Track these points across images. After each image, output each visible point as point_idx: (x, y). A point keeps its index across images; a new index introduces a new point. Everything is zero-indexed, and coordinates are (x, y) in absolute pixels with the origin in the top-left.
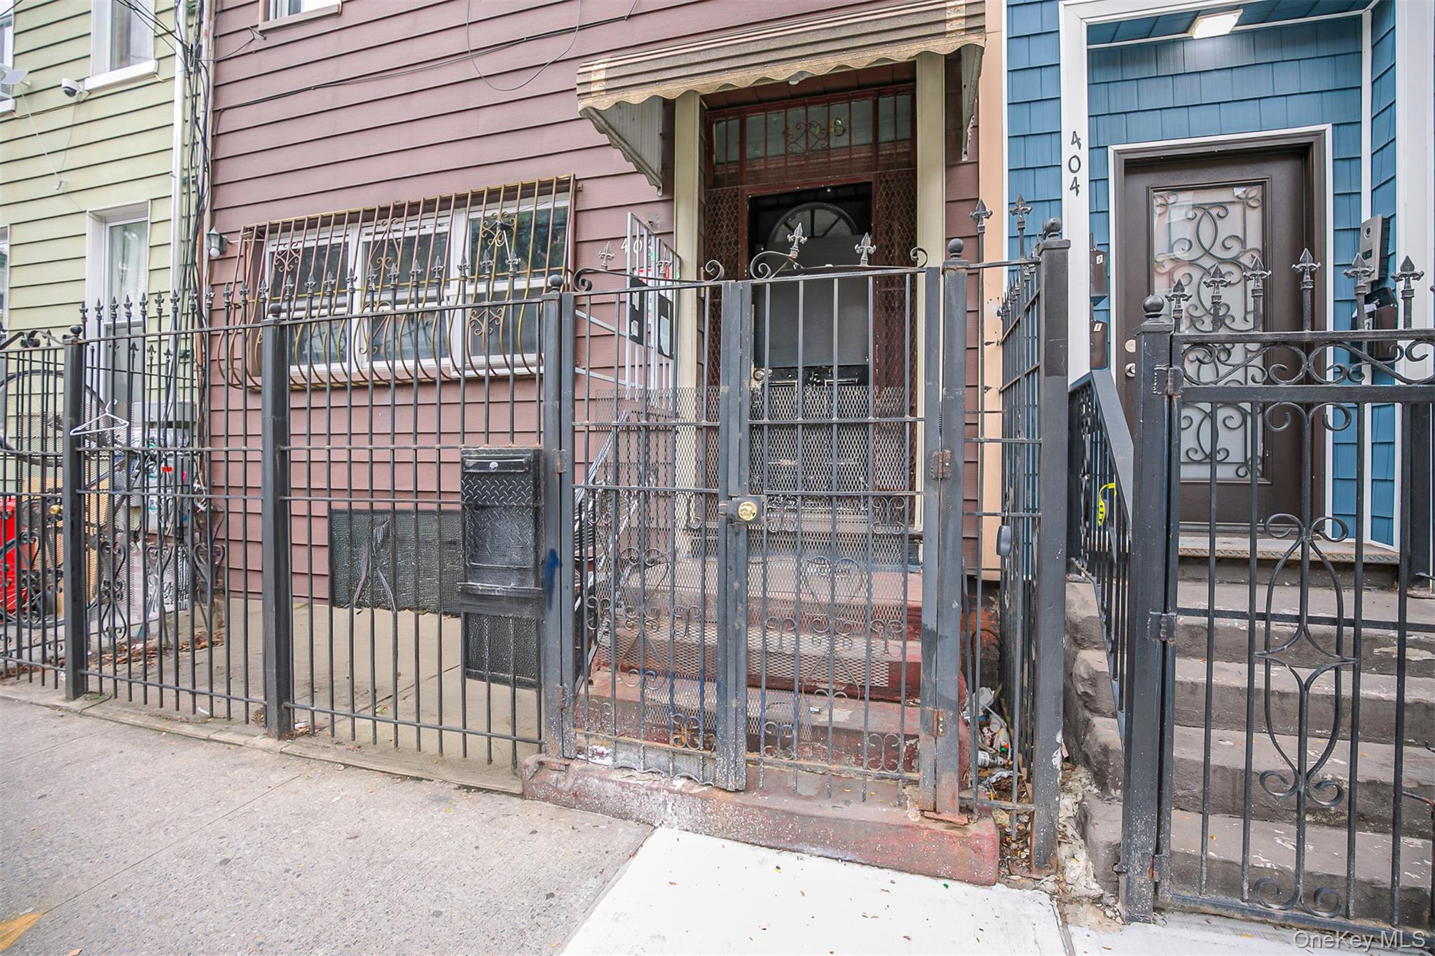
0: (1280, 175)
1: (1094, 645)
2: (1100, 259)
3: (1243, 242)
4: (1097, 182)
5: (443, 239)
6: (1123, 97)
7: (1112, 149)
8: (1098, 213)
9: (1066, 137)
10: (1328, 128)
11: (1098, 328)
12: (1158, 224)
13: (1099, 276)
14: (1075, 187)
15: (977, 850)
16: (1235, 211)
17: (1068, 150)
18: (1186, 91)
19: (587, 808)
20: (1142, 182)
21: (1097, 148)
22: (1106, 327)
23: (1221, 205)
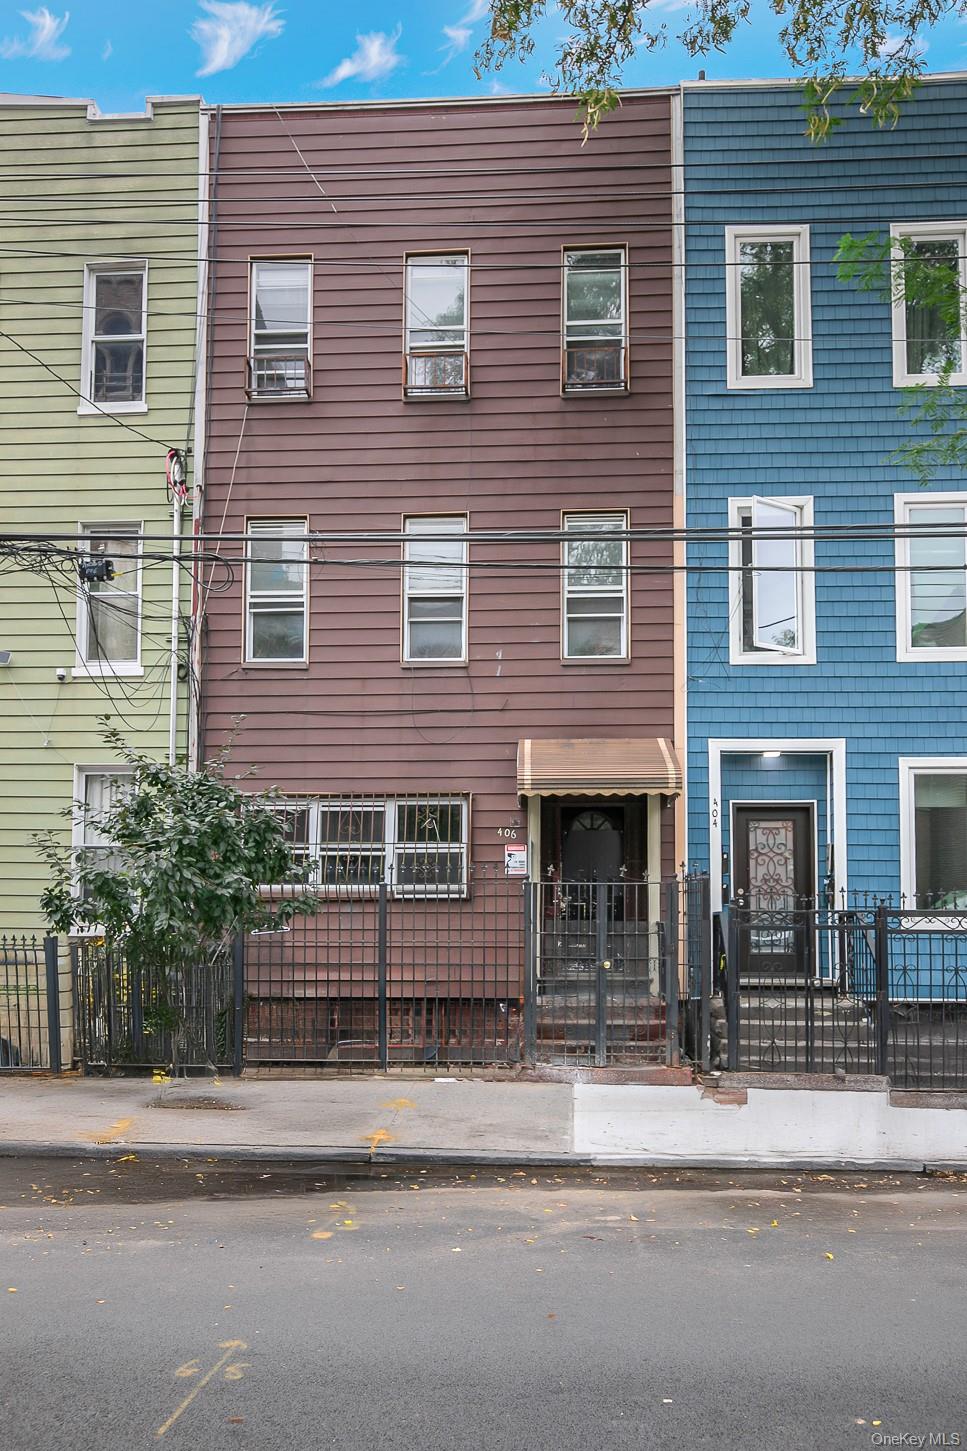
0: (800, 817)
1: (722, 1018)
2: (725, 856)
3: (785, 845)
4: (725, 816)
5: (380, 815)
6: (736, 778)
7: (731, 802)
8: (725, 831)
9: (711, 802)
10: (815, 801)
11: (725, 886)
12: (752, 836)
13: (725, 863)
14: (715, 824)
15: (685, 1074)
16: (783, 831)
17: (712, 807)
18: (763, 779)
19: (544, 1081)
20: (744, 816)
21: (725, 801)
22: (728, 886)
23: (777, 828)
